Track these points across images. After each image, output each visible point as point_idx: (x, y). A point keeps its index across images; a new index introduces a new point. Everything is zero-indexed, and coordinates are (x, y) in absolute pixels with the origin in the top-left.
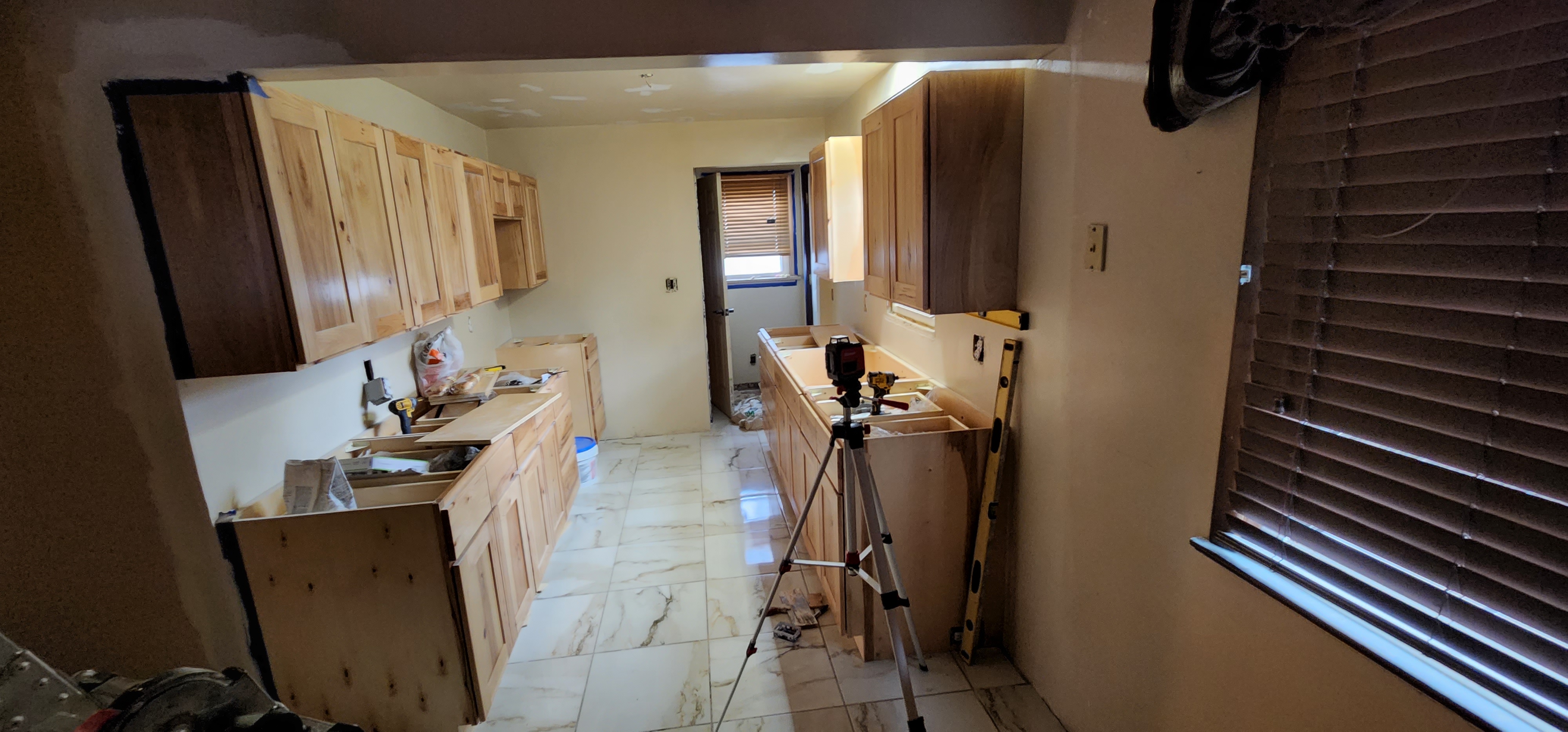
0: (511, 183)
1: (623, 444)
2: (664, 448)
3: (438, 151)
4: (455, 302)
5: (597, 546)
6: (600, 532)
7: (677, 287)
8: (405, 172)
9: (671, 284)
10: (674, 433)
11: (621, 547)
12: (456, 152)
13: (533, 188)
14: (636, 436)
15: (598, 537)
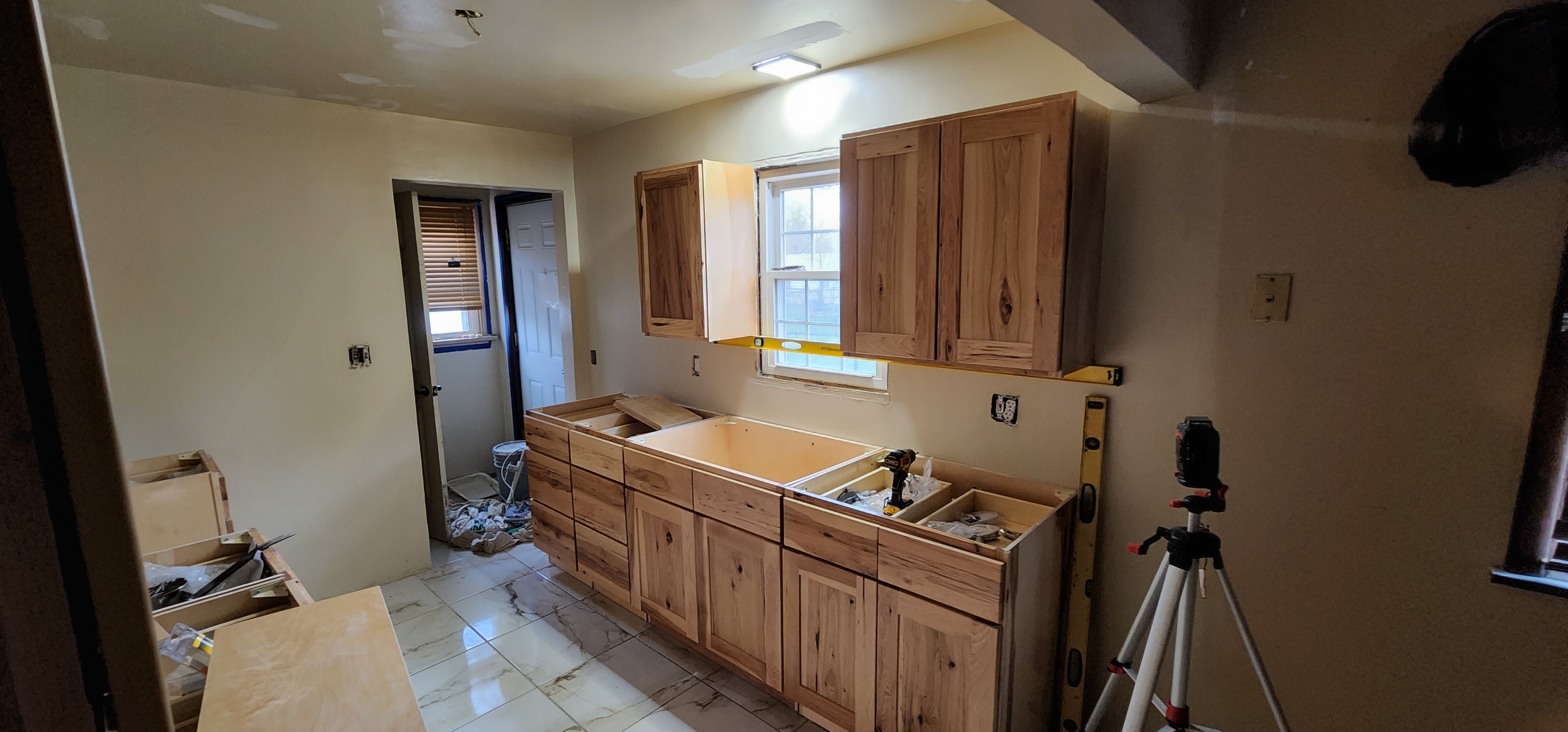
7: (369, 360)
9: (358, 355)
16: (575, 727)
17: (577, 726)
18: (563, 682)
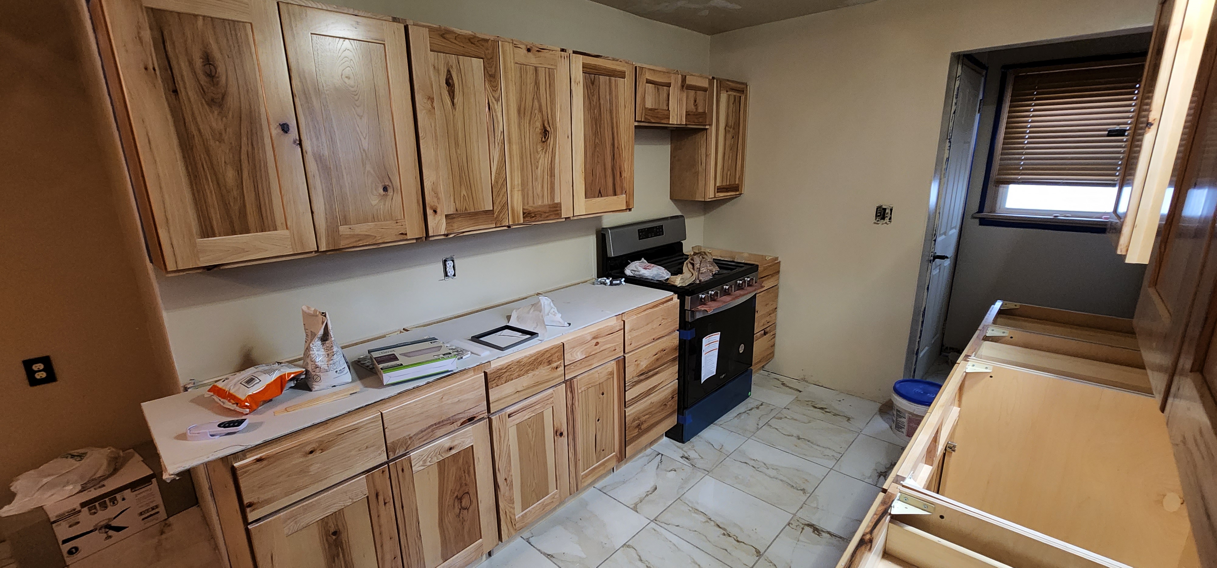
0: (685, 86)
1: (783, 384)
2: (822, 409)
3: (529, 50)
4: (524, 213)
5: (635, 509)
6: (656, 488)
7: (890, 219)
8: (449, 71)
9: (882, 214)
10: (849, 394)
11: (653, 525)
12: (574, 52)
13: (738, 94)
14: (804, 380)
15: (647, 495)
16: (760, 552)
17: (761, 554)
18: (809, 530)
